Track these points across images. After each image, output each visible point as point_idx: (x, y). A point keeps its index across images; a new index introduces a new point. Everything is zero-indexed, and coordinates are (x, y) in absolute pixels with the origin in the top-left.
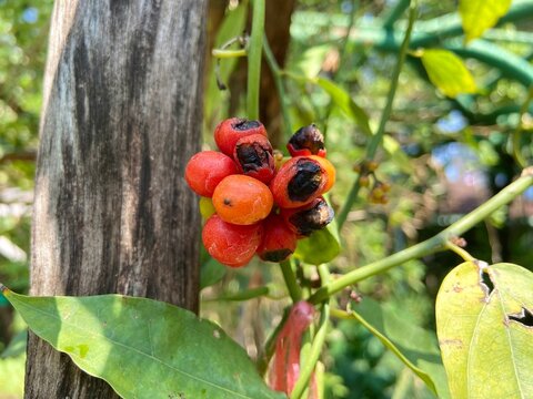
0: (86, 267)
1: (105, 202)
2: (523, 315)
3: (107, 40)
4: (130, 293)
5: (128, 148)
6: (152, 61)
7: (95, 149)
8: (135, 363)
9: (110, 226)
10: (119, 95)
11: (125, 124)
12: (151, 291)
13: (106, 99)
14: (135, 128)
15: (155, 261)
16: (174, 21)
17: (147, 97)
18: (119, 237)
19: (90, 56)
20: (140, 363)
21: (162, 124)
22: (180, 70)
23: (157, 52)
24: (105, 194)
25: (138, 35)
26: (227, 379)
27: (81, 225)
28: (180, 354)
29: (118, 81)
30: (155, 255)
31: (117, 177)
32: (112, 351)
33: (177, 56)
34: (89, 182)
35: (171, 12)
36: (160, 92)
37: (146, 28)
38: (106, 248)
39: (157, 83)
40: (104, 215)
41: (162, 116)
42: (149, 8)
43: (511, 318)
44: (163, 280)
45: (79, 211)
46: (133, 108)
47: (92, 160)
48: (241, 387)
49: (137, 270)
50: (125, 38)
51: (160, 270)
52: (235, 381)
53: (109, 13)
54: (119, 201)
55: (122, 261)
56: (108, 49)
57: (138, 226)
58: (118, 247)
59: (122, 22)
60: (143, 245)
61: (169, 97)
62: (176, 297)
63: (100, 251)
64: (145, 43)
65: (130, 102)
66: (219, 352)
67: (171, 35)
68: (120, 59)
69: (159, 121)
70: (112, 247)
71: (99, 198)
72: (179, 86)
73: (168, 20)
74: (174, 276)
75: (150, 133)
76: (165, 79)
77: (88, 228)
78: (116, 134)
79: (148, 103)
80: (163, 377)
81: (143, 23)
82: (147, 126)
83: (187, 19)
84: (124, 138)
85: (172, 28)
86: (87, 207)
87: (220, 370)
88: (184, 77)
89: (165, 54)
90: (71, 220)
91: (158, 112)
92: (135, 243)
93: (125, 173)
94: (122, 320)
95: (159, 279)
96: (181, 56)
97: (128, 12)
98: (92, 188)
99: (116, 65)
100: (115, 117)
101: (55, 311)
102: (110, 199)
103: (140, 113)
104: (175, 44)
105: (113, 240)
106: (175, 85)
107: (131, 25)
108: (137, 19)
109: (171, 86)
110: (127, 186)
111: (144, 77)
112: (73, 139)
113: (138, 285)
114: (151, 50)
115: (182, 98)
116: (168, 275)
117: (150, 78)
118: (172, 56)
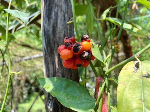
0: (50, 72)
1: (52, 59)
2: (147, 75)
3: (48, 27)
4: (59, 77)
5: (55, 47)
6: (57, 28)
7: (49, 49)
8: (58, 90)
9: (53, 63)
10: (52, 37)
11: (53, 43)
12: (63, 76)
13: (49, 38)
14: (56, 43)
15: (63, 70)
16: (61, 18)
17: (57, 36)
18: (55, 65)
19: (46, 31)
20: (59, 90)
21: (61, 41)
22: (64, 28)
23: (58, 26)
24: (52, 57)
25: (54, 24)
26: (80, 95)
27: (49, 64)
28: (69, 89)
29: (51, 34)
30: (63, 68)
31: (54, 54)
32: (54, 88)
33: (63, 25)
34: (49, 55)
35: (60, 17)
36: (60, 34)
37: (55, 22)
38: (53, 68)
39: (59, 33)
40: (52, 61)
41: (61, 39)
42: (55, 18)
43: (143, 76)
44: (66, 74)
45: (48, 61)
46: (55, 39)
47: (49, 51)
48: (83, 96)
49: (60, 72)
50: (51, 25)
51: (65, 72)
52: (82, 95)
53: (48, 21)
54: (54, 58)
55: (57, 70)
56: (48, 29)
57: (59, 63)
58: (56, 67)
59: (50, 22)
60: (60, 67)
61: (62, 35)
62: (69, 77)
63: (52, 69)
64: (55, 25)
65: (54, 38)
66: (78, 89)
67: (61, 21)
68: (51, 30)
69: (61, 40)
70: (54, 68)
71: (51, 58)
72: (64, 32)
73: (60, 18)
74: (68, 72)
75: (59, 43)
76: (61, 31)
77: (50, 64)
78: (52, 45)
79: (58, 37)
80: (64, 93)
81: (54, 21)
82: (58, 42)
83: (64, 16)
84: (54, 45)
85: (61, 20)
86: (49, 60)
87: (78, 93)
88: (65, 29)
89: (60, 26)
90: (47, 63)
91: (60, 38)
92: (59, 66)
93: (55, 52)
94: (57, 82)
95: (65, 73)
96: (64, 25)
97: (51, 20)
98: (49, 56)
99: (50, 31)
100: (52, 42)
101: (45, 81)
102: (53, 58)
103: (56, 39)
104: (62, 23)
105: (54, 66)
106: (63, 32)
107: (52, 23)
108: (53, 21)
109: (62, 32)
110: (56, 55)
111: (56, 32)
112: (45, 48)
113: (60, 75)
114: (57, 26)
115: (65, 34)
116: (67, 72)
117: (57, 32)
118: (62, 26)
